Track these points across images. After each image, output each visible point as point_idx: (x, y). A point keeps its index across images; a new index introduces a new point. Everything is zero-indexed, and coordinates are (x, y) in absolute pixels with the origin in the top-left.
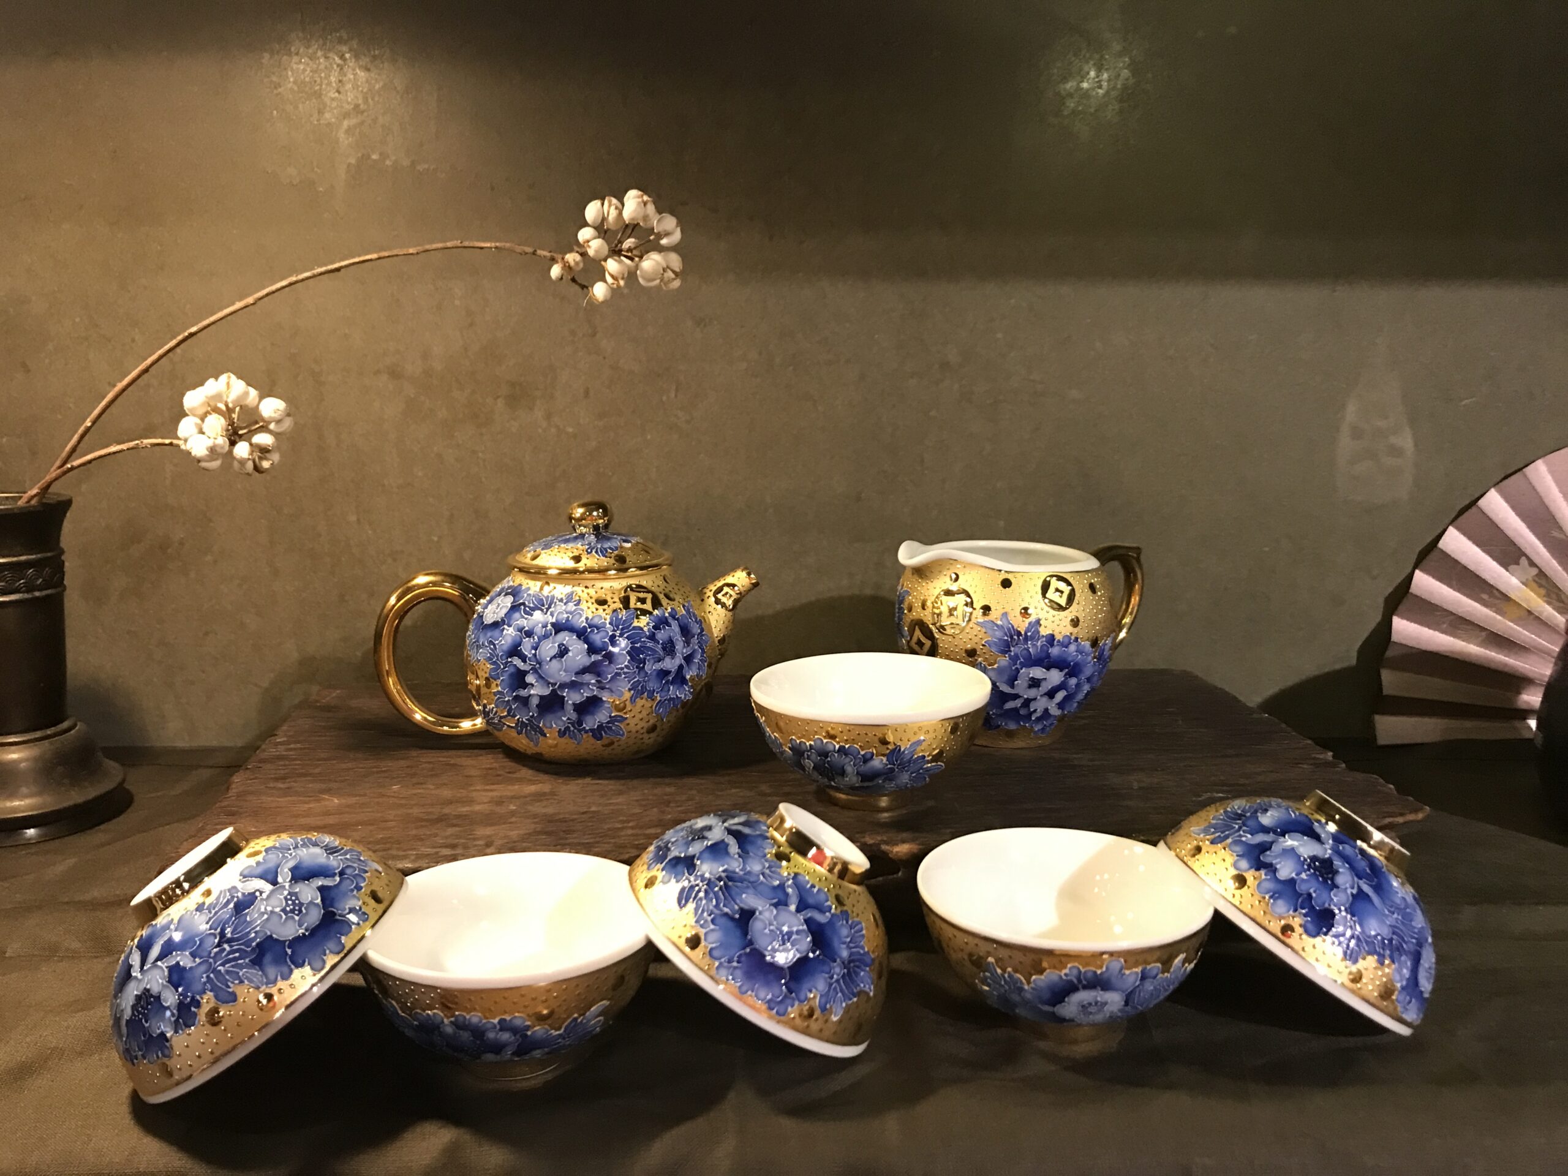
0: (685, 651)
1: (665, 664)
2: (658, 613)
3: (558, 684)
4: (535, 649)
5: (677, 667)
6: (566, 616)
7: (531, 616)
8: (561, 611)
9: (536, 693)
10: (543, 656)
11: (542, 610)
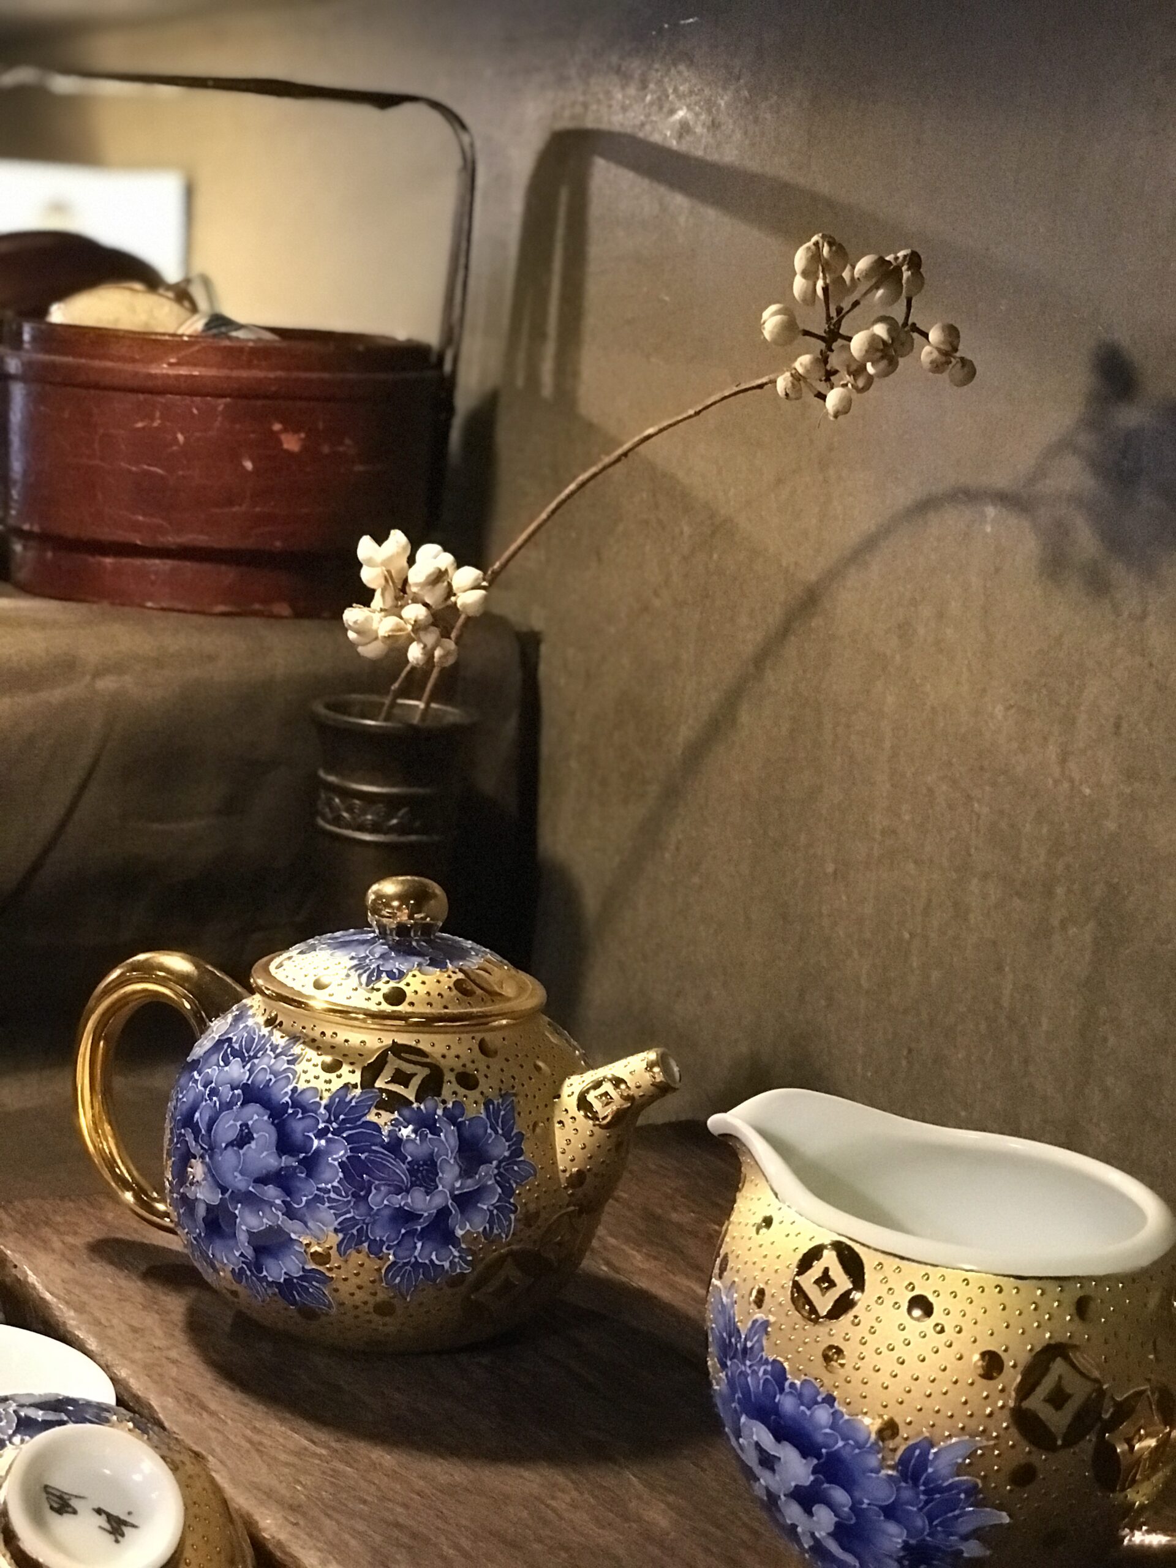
0: (458, 1185)
1: (409, 1201)
2: (422, 1107)
3: (230, 1191)
4: (212, 1122)
5: (435, 1211)
6: (268, 1078)
7: (227, 1064)
8: (265, 1066)
9: (202, 1198)
10: (218, 1139)
11: (243, 1059)
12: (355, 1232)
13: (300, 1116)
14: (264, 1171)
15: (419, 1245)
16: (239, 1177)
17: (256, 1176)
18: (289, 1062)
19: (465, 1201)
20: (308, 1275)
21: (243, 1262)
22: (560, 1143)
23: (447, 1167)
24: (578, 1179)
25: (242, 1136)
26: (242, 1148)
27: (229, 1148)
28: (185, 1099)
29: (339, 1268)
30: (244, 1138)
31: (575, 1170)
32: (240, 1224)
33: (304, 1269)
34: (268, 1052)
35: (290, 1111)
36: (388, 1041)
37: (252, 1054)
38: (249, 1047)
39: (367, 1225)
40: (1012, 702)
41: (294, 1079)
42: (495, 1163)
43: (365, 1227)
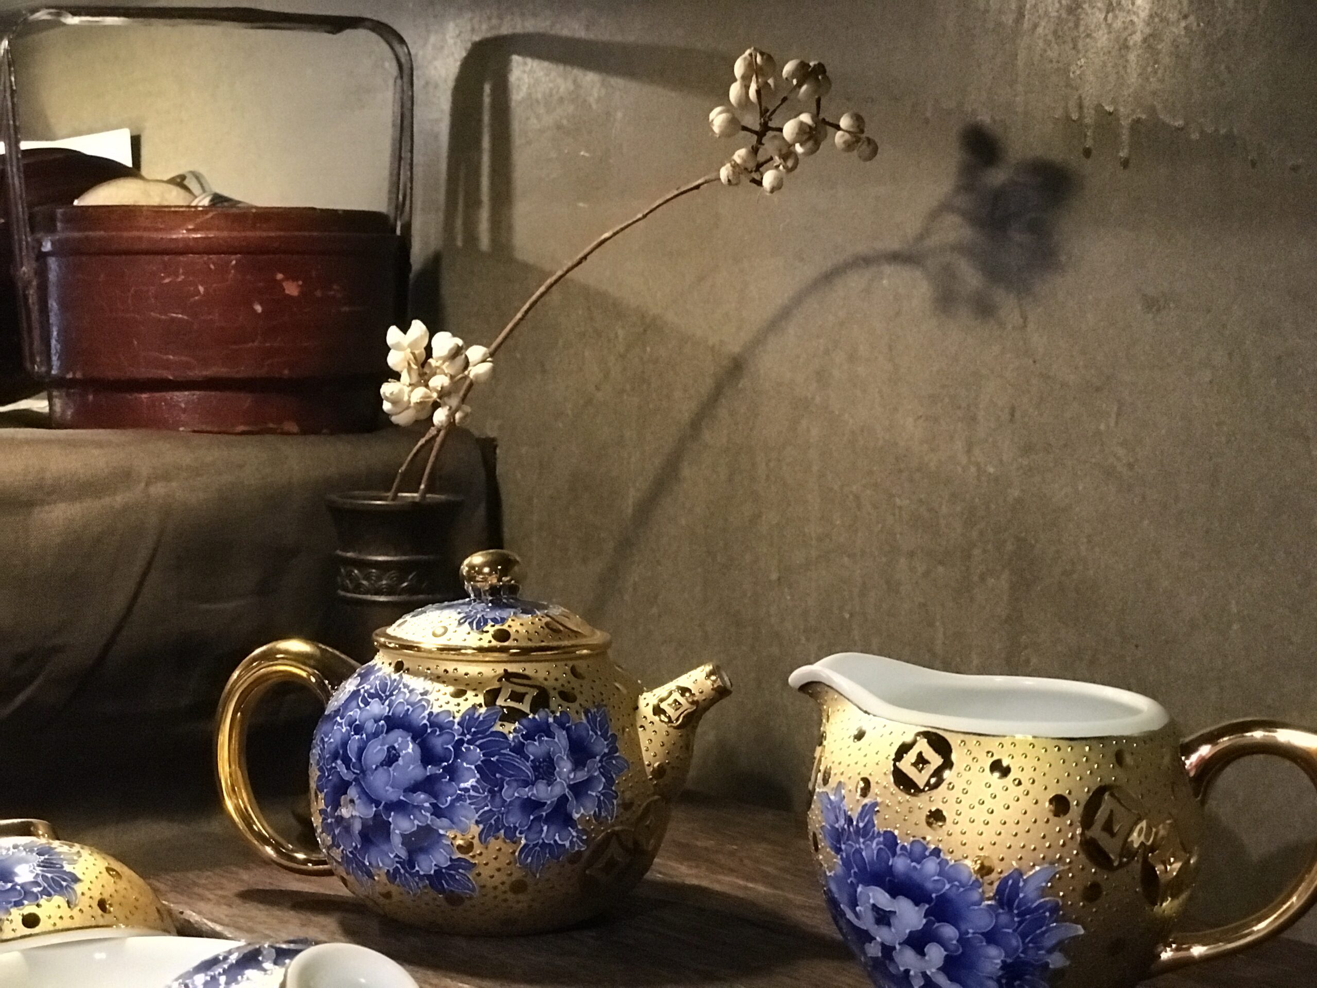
0: (572, 776)
1: (535, 792)
2: (537, 717)
3: (383, 803)
4: (361, 751)
5: (556, 799)
6: (406, 708)
7: (367, 704)
8: (402, 700)
9: (357, 814)
10: (368, 762)
11: (381, 698)
12: (493, 822)
13: (438, 733)
14: (412, 782)
15: (545, 828)
16: (391, 790)
17: (406, 786)
18: (422, 695)
19: (579, 789)
20: (455, 864)
21: (397, 862)
22: (644, 743)
23: (562, 764)
24: (660, 772)
25: (389, 757)
26: (390, 766)
27: (381, 770)
28: (332, 740)
29: (481, 854)
30: (391, 758)
31: (656, 765)
32: (394, 829)
33: (451, 860)
34: (402, 690)
35: (429, 731)
36: (500, 669)
37: (388, 693)
38: (383, 690)
39: (502, 814)
40: (920, 414)
41: (428, 705)
42: (598, 758)
43: (500, 816)
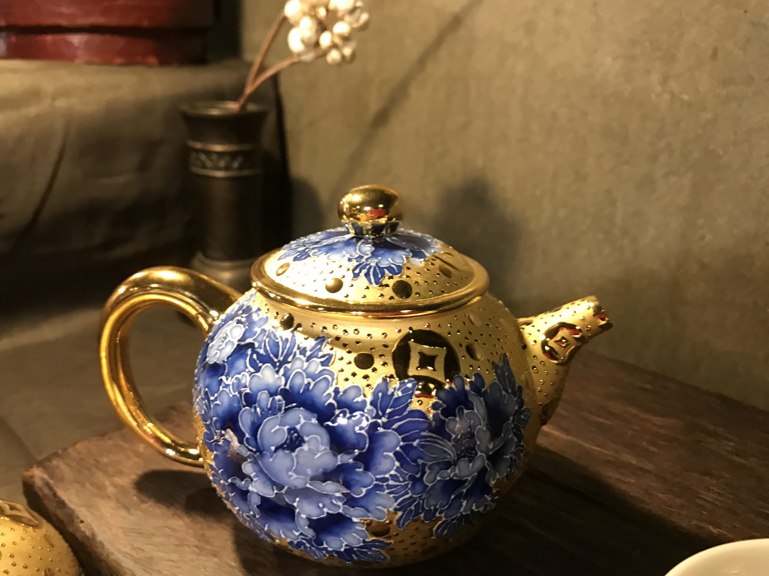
0: (491, 447)
1: (457, 471)
4: (255, 428)
6: (306, 382)
7: (258, 369)
8: (300, 370)
9: (255, 491)
10: (266, 442)
11: (274, 364)
12: (413, 507)
13: (348, 415)
14: (321, 470)
15: (464, 503)
16: (295, 476)
17: (313, 474)
18: (323, 363)
19: (496, 458)
20: (368, 545)
21: (302, 538)
22: (537, 383)
23: (481, 435)
25: (291, 439)
26: (293, 450)
27: (280, 453)
28: (218, 402)
29: (397, 535)
30: (294, 442)
32: (299, 513)
33: (364, 541)
34: (298, 355)
35: (337, 411)
36: (406, 331)
37: (281, 359)
38: (275, 351)
39: (423, 500)
41: (333, 380)
42: (511, 419)
